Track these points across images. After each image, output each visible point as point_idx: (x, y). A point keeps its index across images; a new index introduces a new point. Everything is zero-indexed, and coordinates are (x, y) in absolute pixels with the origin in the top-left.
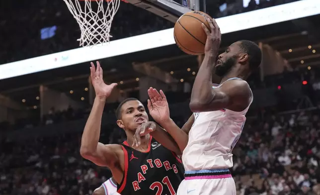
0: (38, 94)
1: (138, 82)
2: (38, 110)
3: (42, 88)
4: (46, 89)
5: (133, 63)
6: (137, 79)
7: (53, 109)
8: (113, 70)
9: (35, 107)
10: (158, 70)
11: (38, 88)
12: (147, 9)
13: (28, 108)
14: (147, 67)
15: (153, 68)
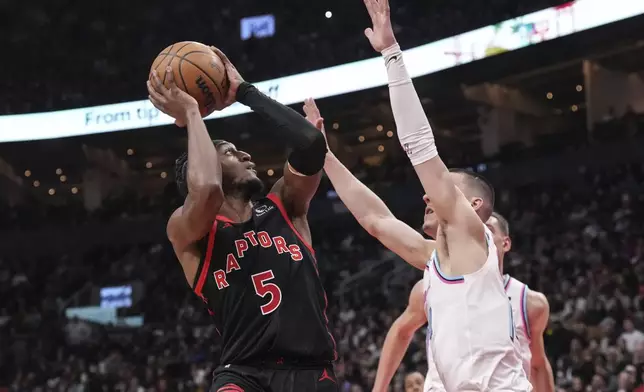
0: (581, 80)
2: (582, 113)
3: (587, 67)
4: (596, 67)
7: (611, 111)
9: (575, 108)
11: (580, 66)
13: (559, 111)
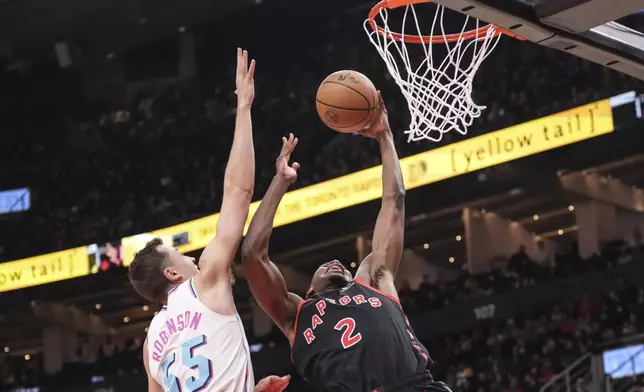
1: (572, 214)
5: (559, 173)
6: (571, 208)
8: (515, 192)
10: (615, 184)
12: (568, 51)
14: (591, 179)
15: (604, 180)
